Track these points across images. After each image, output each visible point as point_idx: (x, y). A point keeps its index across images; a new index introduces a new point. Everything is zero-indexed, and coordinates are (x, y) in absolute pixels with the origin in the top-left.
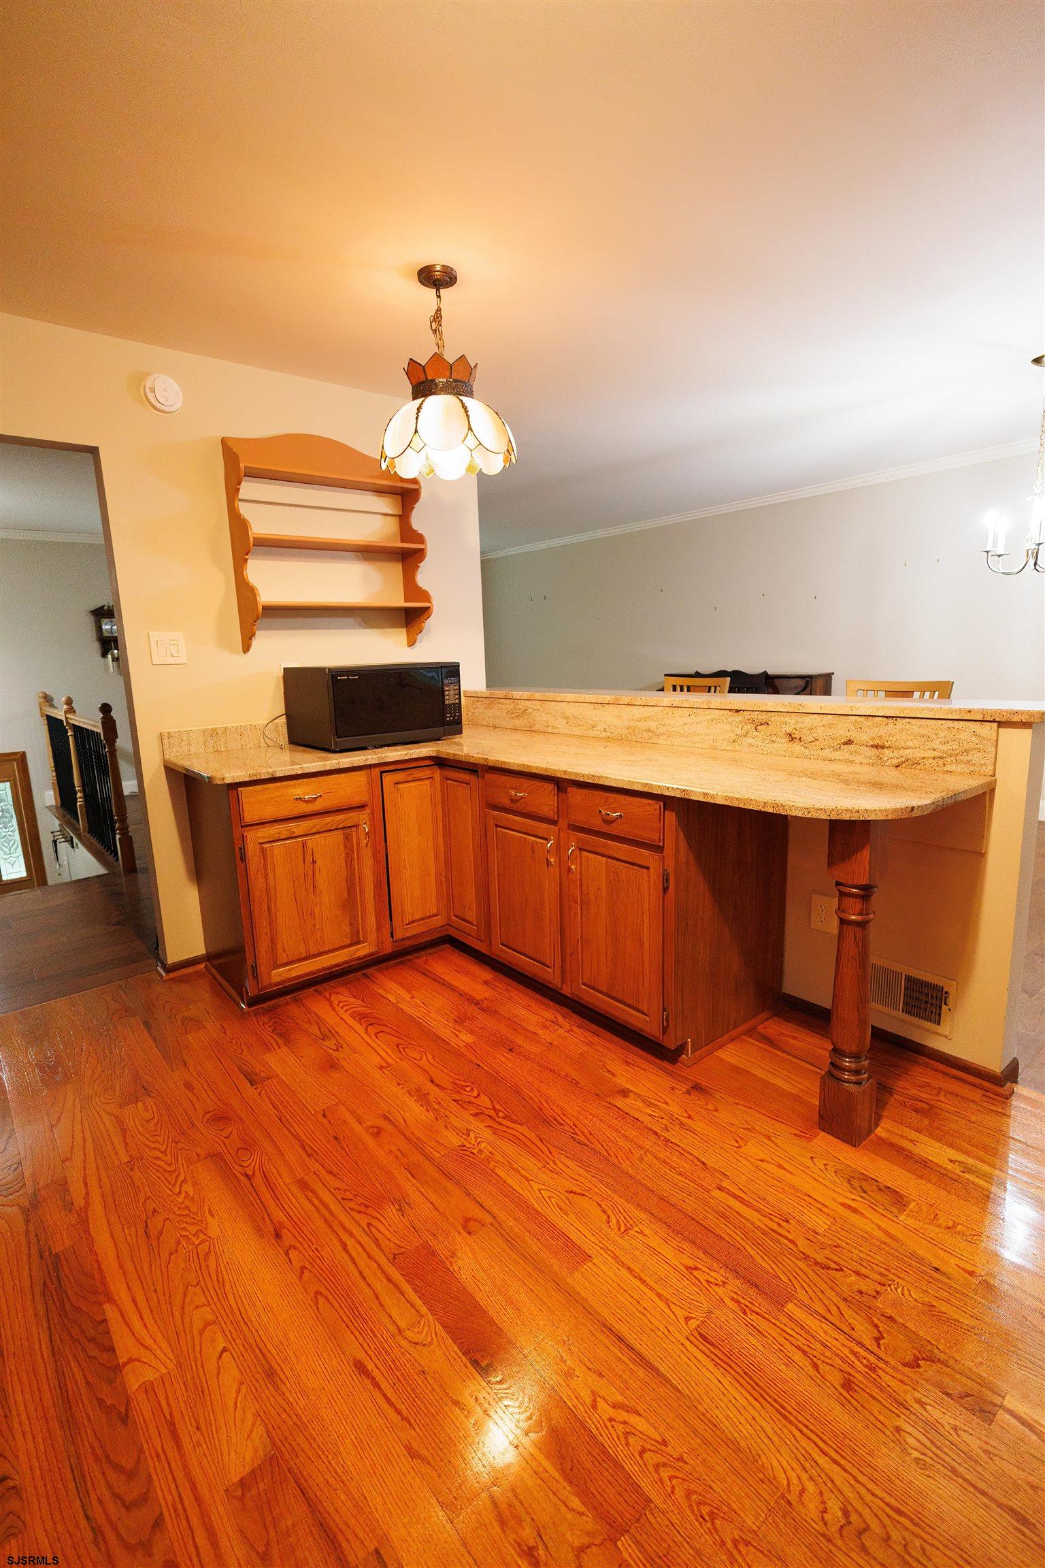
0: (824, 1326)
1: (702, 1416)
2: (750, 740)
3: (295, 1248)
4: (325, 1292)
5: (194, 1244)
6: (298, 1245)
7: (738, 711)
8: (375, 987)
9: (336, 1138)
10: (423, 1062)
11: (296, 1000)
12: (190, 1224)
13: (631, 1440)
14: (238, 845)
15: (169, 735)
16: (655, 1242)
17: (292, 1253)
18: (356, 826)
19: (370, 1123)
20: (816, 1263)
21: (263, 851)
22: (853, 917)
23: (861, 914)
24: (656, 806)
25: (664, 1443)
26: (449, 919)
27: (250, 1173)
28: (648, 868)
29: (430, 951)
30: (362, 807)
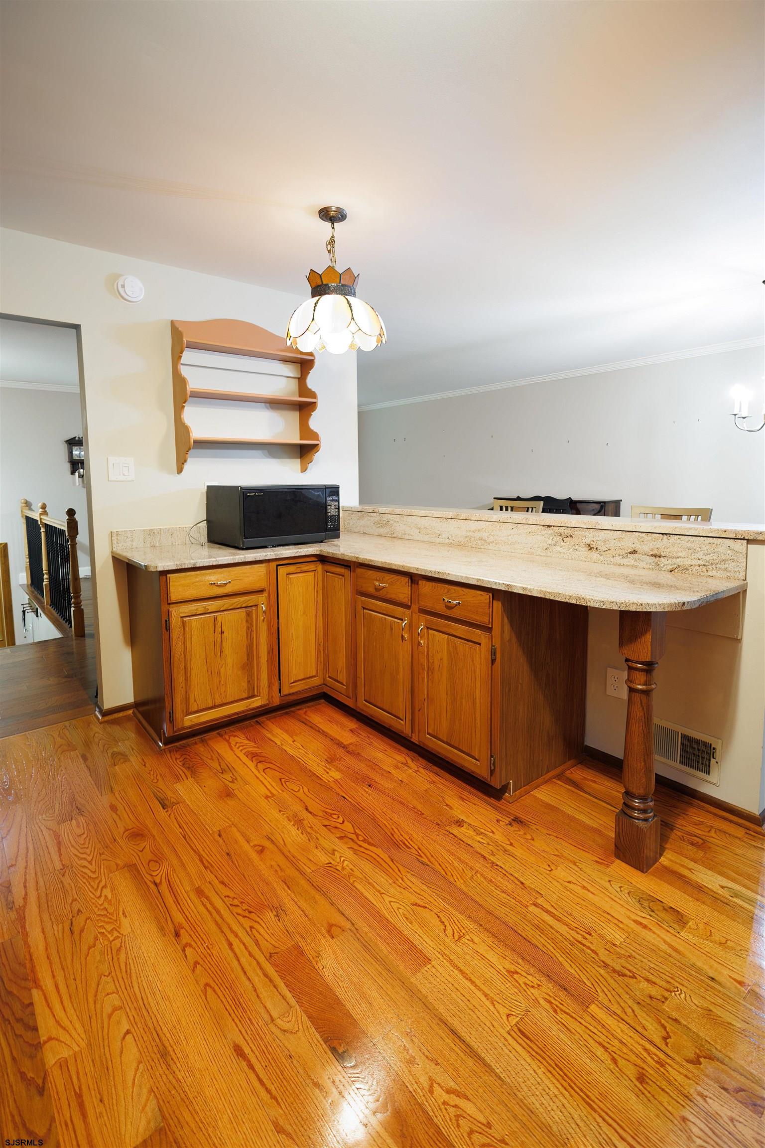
0: (621, 1025)
1: (521, 1103)
2: (558, 548)
3: (191, 946)
4: (213, 984)
5: (108, 940)
6: (193, 943)
7: (549, 526)
8: (265, 732)
9: (228, 854)
10: (300, 794)
11: (202, 741)
12: (108, 923)
13: (461, 1122)
14: (165, 617)
15: (118, 534)
16: (482, 949)
17: (188, 951)
18: (256, 606)
19: (256, 843)
20: (614, 971)
21: (184, 623)
22: (640, 687)
23: (645, 684)
24: (486, 597)
25: (489, 1125)
26: (324, 679)
27: (158, 881)
28: (480, 644)
29: (309, 704)
30: (261, 591)
